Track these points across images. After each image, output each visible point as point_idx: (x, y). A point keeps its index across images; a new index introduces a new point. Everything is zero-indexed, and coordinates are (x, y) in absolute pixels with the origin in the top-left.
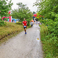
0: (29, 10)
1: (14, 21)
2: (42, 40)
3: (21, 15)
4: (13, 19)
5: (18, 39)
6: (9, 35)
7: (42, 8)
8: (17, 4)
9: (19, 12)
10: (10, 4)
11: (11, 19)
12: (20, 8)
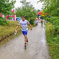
0: (34, 8)
1: (18, 20)
2: (48, 41)
3: (25, 14)
4: (17, 18)
5: (21, 39)
6: (11, 35)
7: (48, 5)
8: (21, 2)
9: (23, 10)
10: (13, 1)
11: (15, 18)
12: (23, 6)
